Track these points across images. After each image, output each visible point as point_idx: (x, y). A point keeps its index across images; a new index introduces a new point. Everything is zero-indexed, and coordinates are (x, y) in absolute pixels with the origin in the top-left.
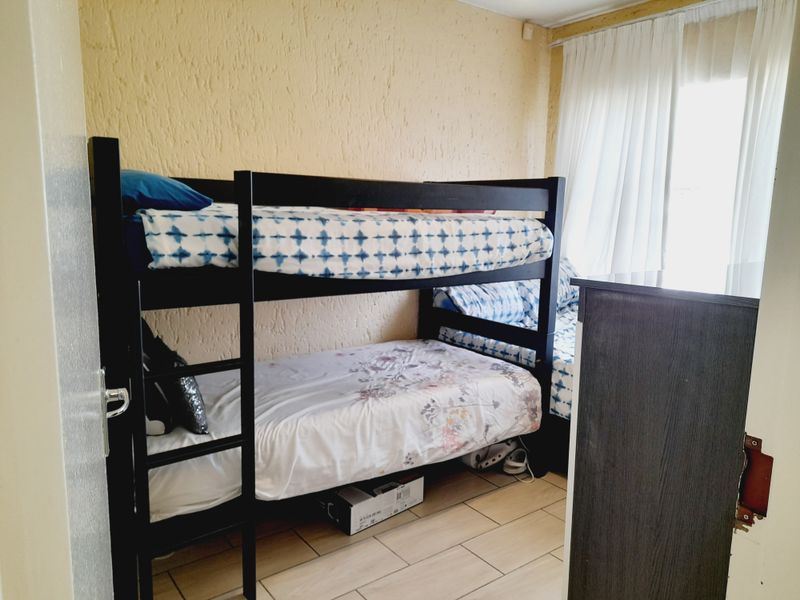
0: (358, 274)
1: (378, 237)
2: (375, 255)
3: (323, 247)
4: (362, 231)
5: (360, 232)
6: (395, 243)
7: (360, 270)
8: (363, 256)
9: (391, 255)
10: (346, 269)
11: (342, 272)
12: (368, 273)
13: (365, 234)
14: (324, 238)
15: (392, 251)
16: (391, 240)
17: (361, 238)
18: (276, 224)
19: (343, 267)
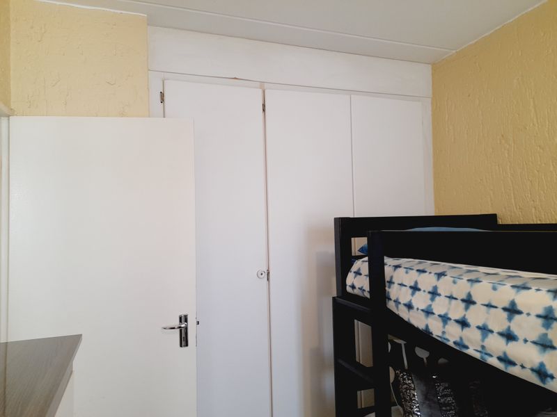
0: (455, 343)
1: (489, 306)
2: (479, 328)
3: (430, 302)
4: (472, 293)
5: (469, 295)
6: (510, 319)
7: (458, 339)
8: (463, 323)
9: (501, 334)
10: (444, 333)
11: (440, 334)
12: (467, 347)
13: (474, 298)
14: (434, 293)
15: (503, 328)
16: (505, 314)
17: (469, 302)
18: (405, 274)
19: (442, 330)
